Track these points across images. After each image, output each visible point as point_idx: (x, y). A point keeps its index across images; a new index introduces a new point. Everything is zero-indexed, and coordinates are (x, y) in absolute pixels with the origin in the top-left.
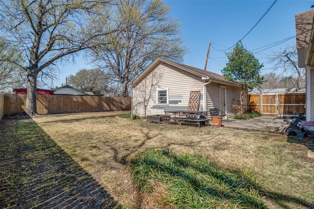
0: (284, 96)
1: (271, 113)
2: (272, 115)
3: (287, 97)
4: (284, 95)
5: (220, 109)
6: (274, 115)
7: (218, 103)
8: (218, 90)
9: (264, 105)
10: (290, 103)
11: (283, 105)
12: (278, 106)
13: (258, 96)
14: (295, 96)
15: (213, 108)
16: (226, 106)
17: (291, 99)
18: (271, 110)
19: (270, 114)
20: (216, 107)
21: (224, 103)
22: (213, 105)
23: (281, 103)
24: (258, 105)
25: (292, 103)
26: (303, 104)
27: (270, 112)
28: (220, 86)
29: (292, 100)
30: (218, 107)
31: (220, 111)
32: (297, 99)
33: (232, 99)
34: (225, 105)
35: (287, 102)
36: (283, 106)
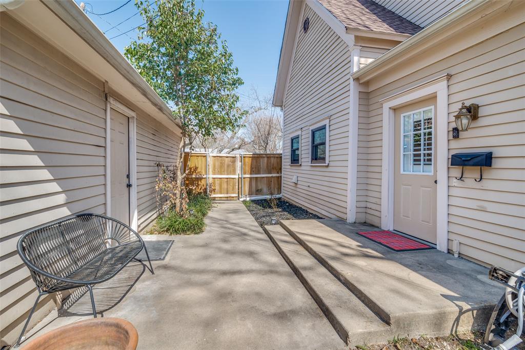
0: (250, 159)
1: (227, 193)
2: (229, 199)
3: (254, 161)
4: (250, 157)
5: (109, 215)
6: (233, 197)
7: (101, 180)
8: (102, 114)
9: (215, 176)
10: (259, 173)
11: (248, 176)
12: (240, 179)
13: (204, 156)
14: (266, 159)
15: (65, 212)
16: (134, 190)
17: (260, 165)
18: (227, 189)
19: (226, 195)
20: (80, 208)
21: (128, 176)
22: (61, 199)
23: (245, 174)
24: (205, 176)
25: (262, 173)
26: (277, 175)
27: (225, 191)
28: (111, 100)
29: (262, 167)
30: (101, 200)
31: (109, 224)
32: (269, 165)
33: (152, 164)
34: (129, 186)
35: (254, 169)
36: (249, 179)
